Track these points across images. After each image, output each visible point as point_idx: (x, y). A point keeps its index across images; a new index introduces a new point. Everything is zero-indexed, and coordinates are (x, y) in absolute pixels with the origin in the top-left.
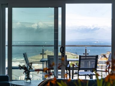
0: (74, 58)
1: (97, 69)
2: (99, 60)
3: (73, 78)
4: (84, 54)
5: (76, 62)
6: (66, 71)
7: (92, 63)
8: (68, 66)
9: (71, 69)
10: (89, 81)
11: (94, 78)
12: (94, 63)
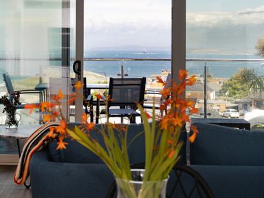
0: (99, 83)
1: (144, 105)
2: (148, 87)
3: (97, 122)
4: (119, 75)
5: (104, 90)
6: (84, 108)
7: (135, 92)
8: (89, 98)
9: (95, 105)
10: (130, 126)
11: (138, 120)
12: (139, 92)
